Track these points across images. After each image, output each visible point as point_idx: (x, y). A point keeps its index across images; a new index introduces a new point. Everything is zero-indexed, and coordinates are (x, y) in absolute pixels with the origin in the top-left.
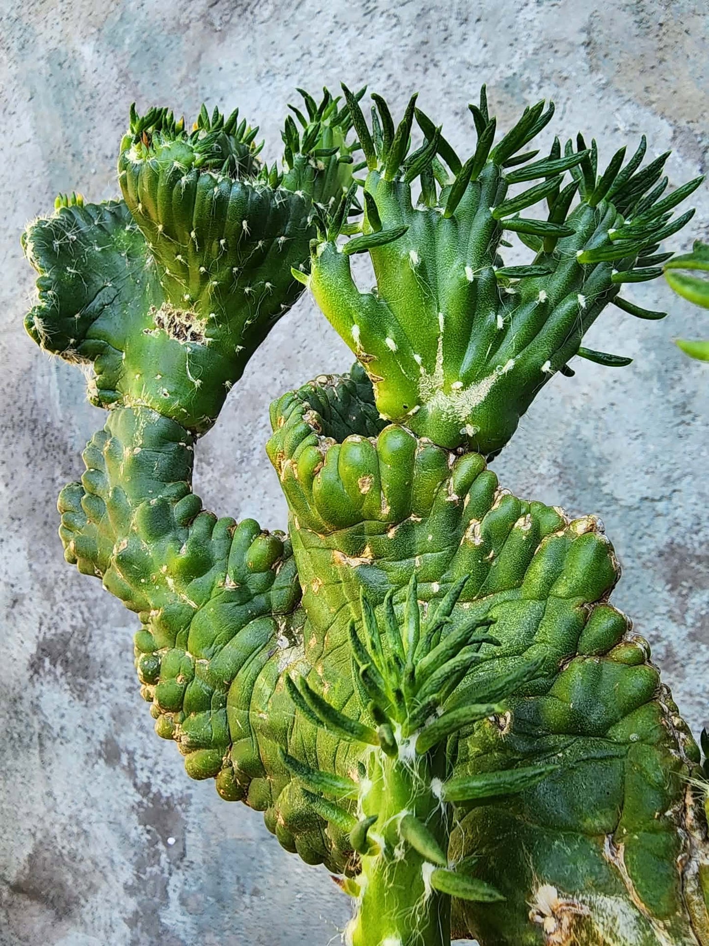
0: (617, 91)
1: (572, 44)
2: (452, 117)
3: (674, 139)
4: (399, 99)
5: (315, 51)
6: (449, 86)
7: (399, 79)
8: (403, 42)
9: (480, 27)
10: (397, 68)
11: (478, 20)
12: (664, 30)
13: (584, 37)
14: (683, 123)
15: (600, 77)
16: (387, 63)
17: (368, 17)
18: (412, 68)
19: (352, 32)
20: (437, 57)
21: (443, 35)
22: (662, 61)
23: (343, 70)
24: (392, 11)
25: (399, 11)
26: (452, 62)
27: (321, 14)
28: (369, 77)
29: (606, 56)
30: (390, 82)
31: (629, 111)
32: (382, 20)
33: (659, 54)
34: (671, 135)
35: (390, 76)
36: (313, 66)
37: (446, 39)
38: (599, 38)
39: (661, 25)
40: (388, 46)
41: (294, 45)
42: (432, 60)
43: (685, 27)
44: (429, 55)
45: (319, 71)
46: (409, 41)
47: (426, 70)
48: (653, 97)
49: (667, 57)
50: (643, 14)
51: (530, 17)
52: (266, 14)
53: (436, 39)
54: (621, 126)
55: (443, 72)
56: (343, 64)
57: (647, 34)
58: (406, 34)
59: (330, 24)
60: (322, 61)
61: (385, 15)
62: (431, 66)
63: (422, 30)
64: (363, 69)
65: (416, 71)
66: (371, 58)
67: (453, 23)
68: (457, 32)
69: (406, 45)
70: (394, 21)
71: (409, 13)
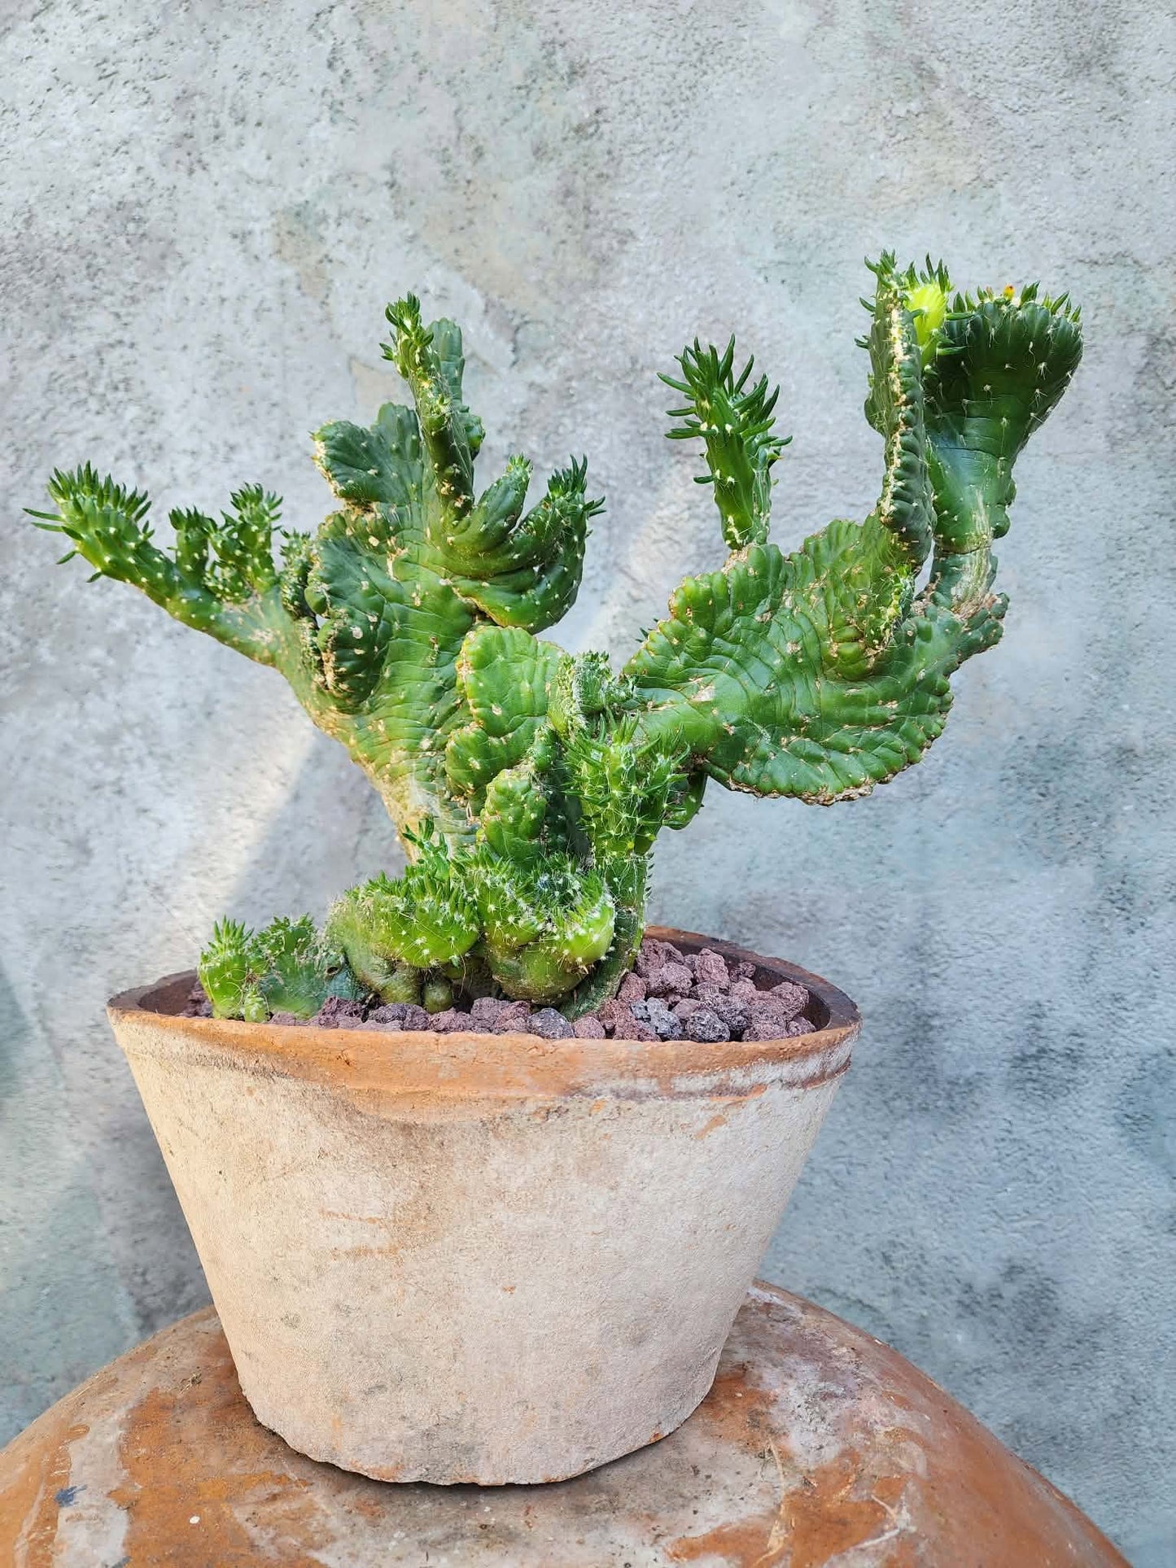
0: (425, 247)
1: (373, 181)
2: (229, 239)
3: (486, 311)
4: (155, 202)
5: (25, 111)
6: (224, 199)
7: (155, 175)
8: (157, 128)
9: (261, 132)
10: (151, 161)
11: (259, 124)
12: (472, 188)
13: (386, 176)
14: (494, 296)
15: (406, 227)
16: (135, 150)
17: (105, 82)
18: (172, 164)
19: (82, 98)
20: (206, 158)
21: (213, 131)
22: (471, 222)
23: (69, 145)
24: (141, 83)
25: (151, 85)
26: (226, 169)
27: (33, 61)
28: (108, 164)
29: (412, 203)
30: (140, 177)
31: (438, 271)
32: (125, 91)
33: (468, 214)
34: (483, 307)
35: (139, 169)
36: (20, 129)
37: (217, 138)
38: (403, 181)
39: (469, 182)
40: (136, 128)
42: (200, 161)
43: (493, 190)
44: (195, 154)
45: (33, 139)
46: (165, 128)
47: (191, 172)
48: (464, 261)
49: (476, 220)
50: (449, 166)
51: (324, 135)
53: (204, 134)
54: (432, 289)
55: (215, 179)
56: (70, 138)
57: (454, 189)
58: (160, 118)
59: (45, 78)
60: (36, 126)
61: (130, 86)
62: (197, 167)
63: (185, 117)
64: (99, 150)
65: (177, 169)
66: (112, 139)
67: (225, 119)
68: (232, 132)
69: (162, 133)
70: (144, 97)
71: (164, 91)
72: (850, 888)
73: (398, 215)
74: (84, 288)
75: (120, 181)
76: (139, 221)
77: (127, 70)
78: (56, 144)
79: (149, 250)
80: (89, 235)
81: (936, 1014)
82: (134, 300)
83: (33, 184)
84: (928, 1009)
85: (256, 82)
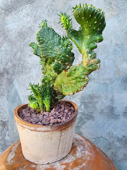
1: (52, 22)
3: (63, 34)
4: (32, 27)
5: (21, 19)
10: (32, 23)
14: (64, 32)
19: (26, 17)
31: (59, 31)
38: (55, 22)
41: (18, 18)
42: (36, 22)
46: (33, 19)
48: (61, 29)
52: (14, 14)
53: (37, 20)
59: (23, 16)
60: (22, 21)
66: (29, 21)
67: (38, 18)
68: (39, 19)
70: (31, 17)
71: (33, 16)
72: (104, 93)
73: (55, 25)
74: (26, 36)
75: (29, 25)
76: (31, 29)
77: (30, 14)
78: (24, 22)
79: (32, 31)
80: (27, 30)
81: (114, 107)
82: (31, 36)
83: (22, 26)
84: (113, 107)
85: (41, 14)
